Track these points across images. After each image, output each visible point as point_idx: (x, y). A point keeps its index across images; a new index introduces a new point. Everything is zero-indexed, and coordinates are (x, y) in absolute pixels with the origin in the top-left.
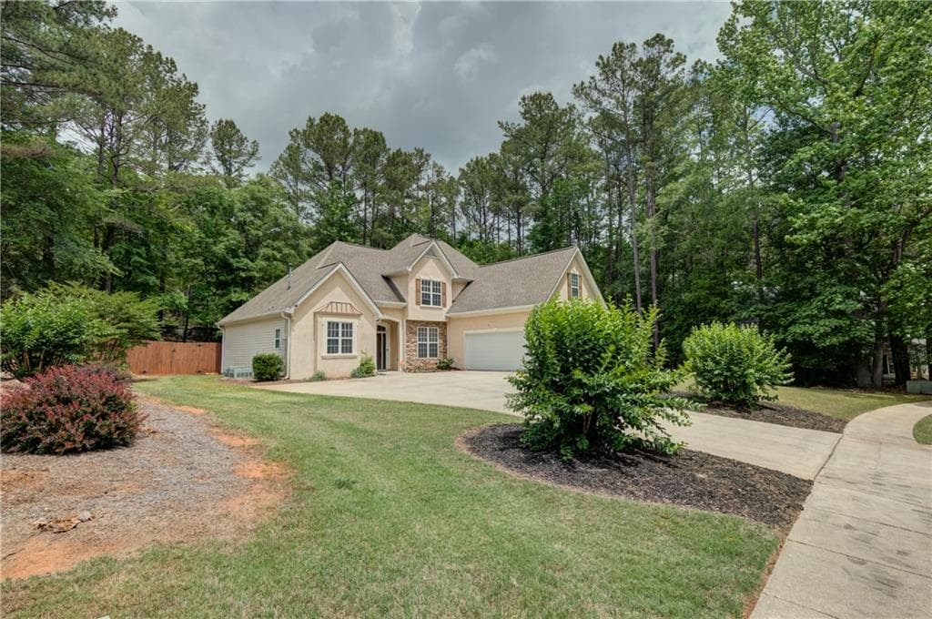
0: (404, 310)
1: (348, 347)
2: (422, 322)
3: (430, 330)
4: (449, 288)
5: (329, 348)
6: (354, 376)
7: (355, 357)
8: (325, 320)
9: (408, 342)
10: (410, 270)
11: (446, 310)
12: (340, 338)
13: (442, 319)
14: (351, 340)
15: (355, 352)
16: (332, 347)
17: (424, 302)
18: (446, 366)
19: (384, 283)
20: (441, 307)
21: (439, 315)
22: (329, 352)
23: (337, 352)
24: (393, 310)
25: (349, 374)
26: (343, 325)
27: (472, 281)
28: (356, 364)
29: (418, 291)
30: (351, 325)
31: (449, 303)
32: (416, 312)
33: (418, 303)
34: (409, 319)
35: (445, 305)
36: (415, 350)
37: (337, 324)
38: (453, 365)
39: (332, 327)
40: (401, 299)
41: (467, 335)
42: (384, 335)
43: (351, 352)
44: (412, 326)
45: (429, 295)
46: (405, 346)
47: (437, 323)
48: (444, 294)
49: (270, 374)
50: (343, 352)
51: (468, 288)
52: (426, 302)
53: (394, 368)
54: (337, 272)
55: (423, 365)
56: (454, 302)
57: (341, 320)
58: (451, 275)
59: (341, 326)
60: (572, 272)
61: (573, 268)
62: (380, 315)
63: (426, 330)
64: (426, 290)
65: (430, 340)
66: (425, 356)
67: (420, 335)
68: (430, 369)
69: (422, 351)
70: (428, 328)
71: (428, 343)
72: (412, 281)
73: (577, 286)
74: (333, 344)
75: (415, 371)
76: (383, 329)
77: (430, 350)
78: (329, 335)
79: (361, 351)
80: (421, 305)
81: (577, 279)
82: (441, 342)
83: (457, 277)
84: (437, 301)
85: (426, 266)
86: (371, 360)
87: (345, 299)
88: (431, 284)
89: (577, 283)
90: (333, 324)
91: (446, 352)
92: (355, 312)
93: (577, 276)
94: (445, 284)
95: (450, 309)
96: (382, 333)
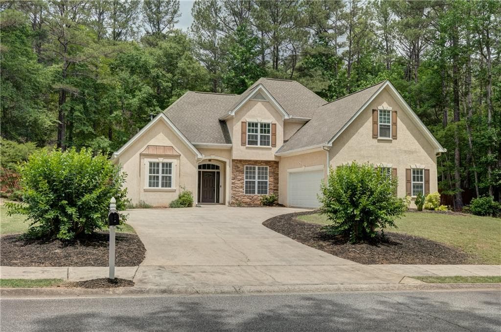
0: (230, 150)
1: (167, 182)
2: (250, 161)
3: (259, 169)
4: (280, 129)
5: (150, 183)
6: (173, 205)
7: (174, 191)
8: (146, 161)
9: (234, 179)
10: (233, 114)
11: (275, 150)
12: (160, 175)
13: (272, 158)
14: (170, 177)
15: (173, 187)
16: (154, 181)
17: (250, 143)
18: (270, 203)
19: (218, 126)
20: (270, 147)
21: (268, 154)
22: (150, 186)
23: (157, 186)
24: (221, 150)
25: (167, 205)
26: (163, 164)
27: (309, 120)
28: (175, 197)
29: (243, 133)
30: (170, 164)
31: (280, 142)
32: (241, 151)
33: (243, 144)
34: (234, 158)
35: (274, 145)
36: (242, 187)
37: (158, 164)
39: (154, 167)
40: (228, 140)
41: (290, 173)
42: (218, 173)
43: (170, 186)
44: (239, 165)
45: (256, 136)
46: (229, 184)
47: (267, 162)
48: (274, 134)
50: (162, 186)
51: (305, 127)
52: (252, 142)
53: (224, 204)
54: (161, 120)
55: (248, 200)
56: (285, 142)
57: (161, 160)
58: (281, 115)
59: (161, 165)
60: (380, 108)
61: (382, 103)
62: (199, 156)
63: (254, 168)
64: (253, 132)
65: (259, 178)
66: (254, 192)
67: (247, 173)
68: (256, 204)
69: (250, 188)
70: (257, 167)
71: (257, 180)
72: (238, 124)
73: (389, 122)
74: (154, 179)
75: (239, 205)
76: (218, 167)
77: (259, 187)
78: (150, 173)
79: (180, 186)
80: (247, 146)
81: (389, 115)
82: (272, 180)
83: (288, 118)
84: (265, 141)
85: (253, 109)
86: (188, 194)
87: (168, 143)
88: (259, 125)
89: (389, 119)
90: (154, 164)
91: (277, 190)
92: (175, 153)
93: (389, 112)
94: (275, 124)
95: (280, 149)
96: (216, 171)
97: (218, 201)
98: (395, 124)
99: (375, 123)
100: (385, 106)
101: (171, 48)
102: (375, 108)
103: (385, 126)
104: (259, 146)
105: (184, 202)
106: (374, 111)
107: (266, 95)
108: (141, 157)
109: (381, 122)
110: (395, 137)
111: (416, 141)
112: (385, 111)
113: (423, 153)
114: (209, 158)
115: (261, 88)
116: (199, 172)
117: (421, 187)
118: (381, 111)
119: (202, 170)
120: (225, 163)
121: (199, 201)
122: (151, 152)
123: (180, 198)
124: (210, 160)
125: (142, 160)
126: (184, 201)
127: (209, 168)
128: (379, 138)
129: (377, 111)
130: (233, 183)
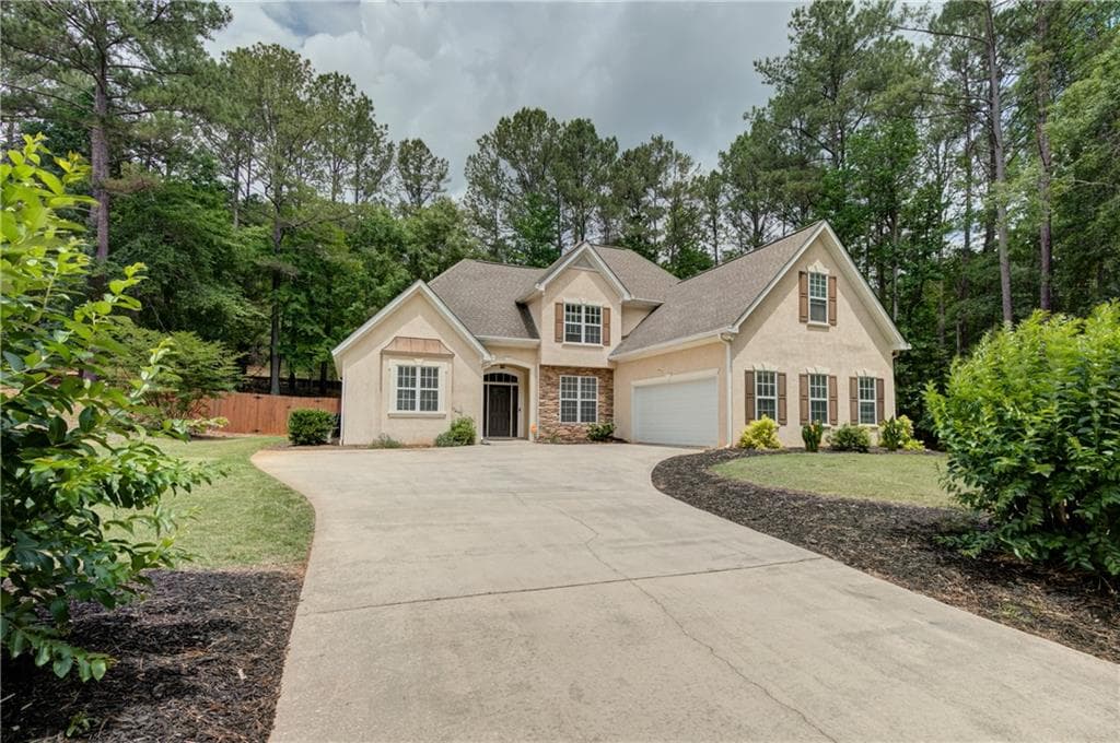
0: (536, 350)
1: (430, 402)
2: (569, 368)
3: (583, 381)
4: (616, 317)
5: (399, 403)
6: (440, 443)
7: (443, 417)
8: (393, 365)
9: (543, 397)
10: (542, 288)
11: (608, 351)
12: (418, 389)
13: (604, 364)
14: (435, 393)
15: (441, 410)
16: (405, 401)
17: (570, 338)
18: (604, 437)
19: (516, 313)
20: (601, 345)
21: (598, 357)
22: (399, 408)
23: (413, 408)
24: (522, 350)
25: (431, 441)
26: (423, 370)
27: (661, 305)
28: (444, 427)
29: (558, 321)
30: (436, 370)
31: (616, 339)
32: (554, 352)
33: (558, 339)
34: (543, 363)
35: (607, 343)
36: (556, 411)
37: (414, 370)
38: (615, 435)
39: (406, 375)
40: (533, 333)
41: (637, 388)
42: (516, 388)
43: (435, 409)
44: (551, 374)
45: (579, 327)
46: (535, 406)
47: (596, 371)
48: (607, 325)
49: (306, 436)
50: (422, 409)
51: (655, 315)
52: (573, 337)
53: (526, 438)
54: (419, 294)
55: (566, 432)
56: (623, 338)
57: (419, 363)
58: (618, 295)
59: (418, 372)
60: (811, 269)
61: (814, 260)
62: (487, 357)
63: (576, 380)
64: (573, 320)
65: (583, 396)
66: (575, 419)
67: (563, 388)
68: (581, 439)
69: (568, 412)
70: (579, 378)
71: (579, 400)
72: (549, 306)
73: (824, 295)
74: (406, 397)
75: (553, 441)
76: (515, 379)
77: (582, 411)
78: (400, 384)
79: (453, 409)
80: (565, 342)
81: (824, 284)
82: (603, 399)
83: (629, 299)
84: (593, 336)
85: (572, 283)
86: (468, 422)
87: (431, 333)
88: (583, 310)
89: (824, 289)
90: (407, 369)
91: (612, 416)
92: (444, 352)
93: (824, 277)
94: (609, 309)
95: (617, 349)
96: (512, 384)
97: (515, 435)
98: (833, 299)
99: (803, 295)
100: (817, 266)
101: (435, 216)
102: (804, 270)
103: (818, 301)
104: (583, 343)
105: (460, 437)
106: (801, 273)
107: (596, 262)
108: (384, 356)
109: (812, 294)
110: (833, 322)
111: (864, 330)
112: (818, 275)
113: (874, 351)
114: (502, 362)
115: (586, 249)
116: (485, 386)
117: (872, 409)
118: (812, 275)
119: (488, 383)
120: (526, 371)
121: (485, 435)
122: (401, 348)
123: (453, 429)
124: (502, 366)
125: (384, 362)
126: (460, 434)
127: (500, 380)
128: (810, 322)
129: (807, 275)
130: (541, 405)
